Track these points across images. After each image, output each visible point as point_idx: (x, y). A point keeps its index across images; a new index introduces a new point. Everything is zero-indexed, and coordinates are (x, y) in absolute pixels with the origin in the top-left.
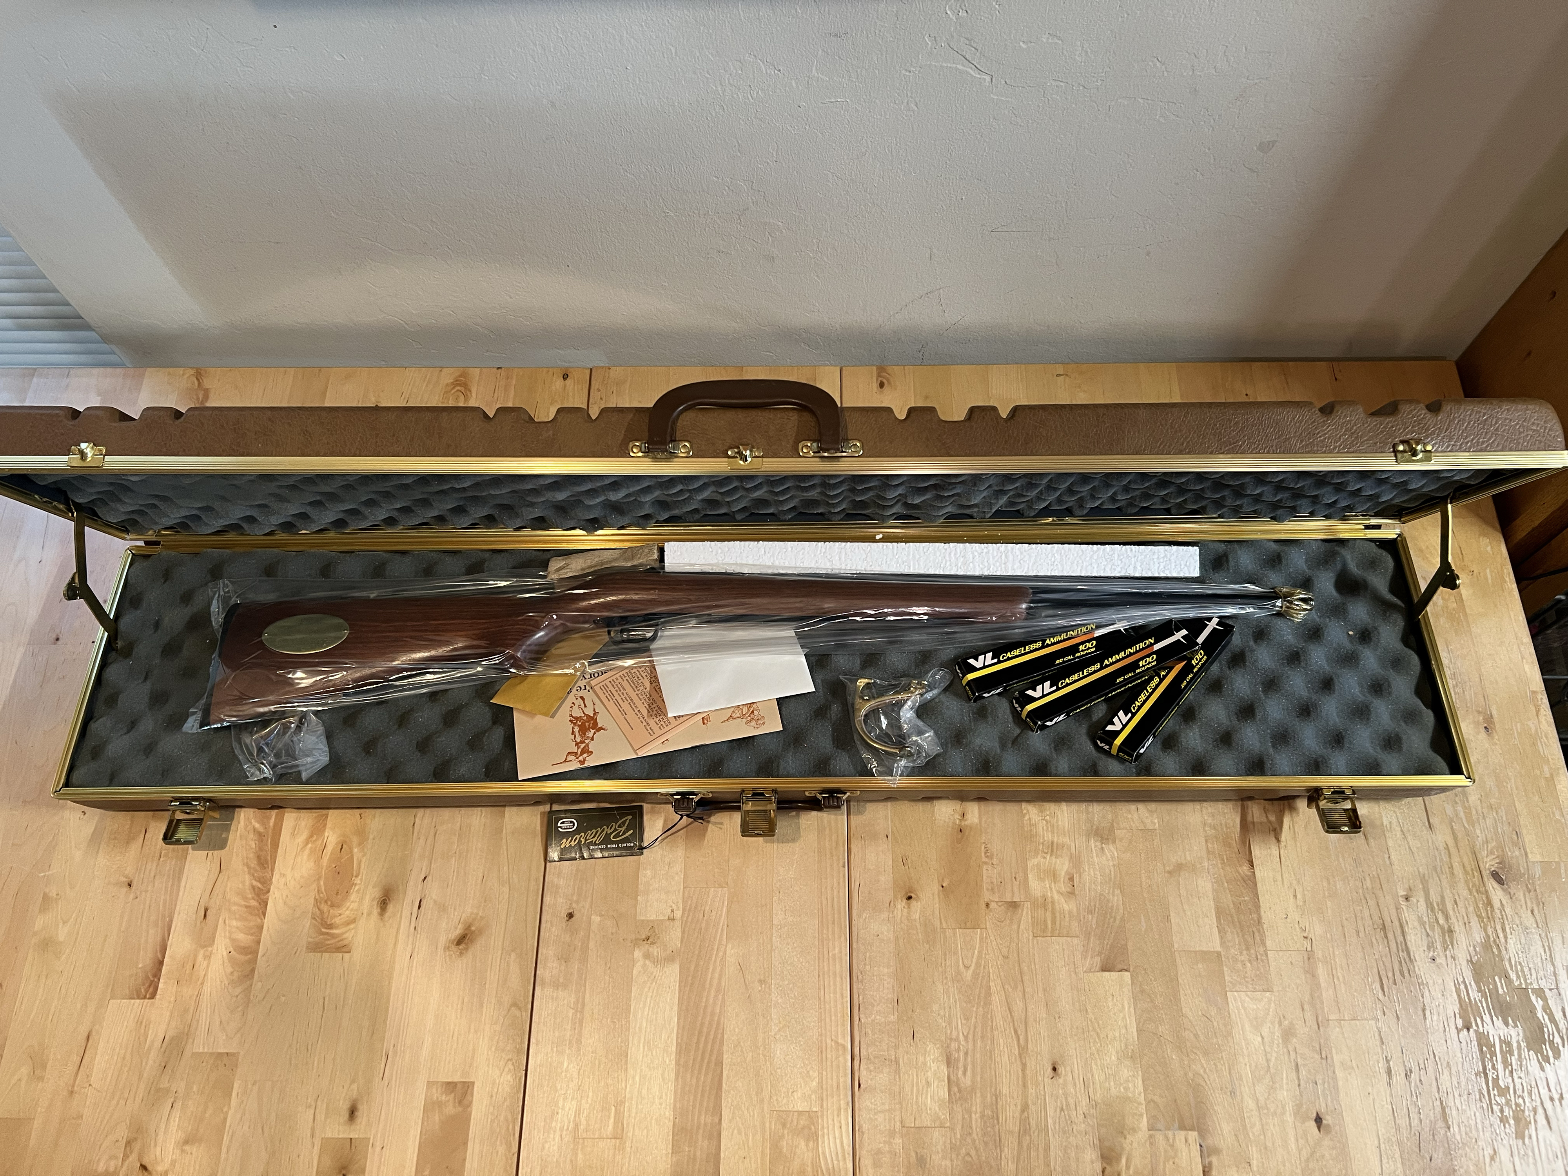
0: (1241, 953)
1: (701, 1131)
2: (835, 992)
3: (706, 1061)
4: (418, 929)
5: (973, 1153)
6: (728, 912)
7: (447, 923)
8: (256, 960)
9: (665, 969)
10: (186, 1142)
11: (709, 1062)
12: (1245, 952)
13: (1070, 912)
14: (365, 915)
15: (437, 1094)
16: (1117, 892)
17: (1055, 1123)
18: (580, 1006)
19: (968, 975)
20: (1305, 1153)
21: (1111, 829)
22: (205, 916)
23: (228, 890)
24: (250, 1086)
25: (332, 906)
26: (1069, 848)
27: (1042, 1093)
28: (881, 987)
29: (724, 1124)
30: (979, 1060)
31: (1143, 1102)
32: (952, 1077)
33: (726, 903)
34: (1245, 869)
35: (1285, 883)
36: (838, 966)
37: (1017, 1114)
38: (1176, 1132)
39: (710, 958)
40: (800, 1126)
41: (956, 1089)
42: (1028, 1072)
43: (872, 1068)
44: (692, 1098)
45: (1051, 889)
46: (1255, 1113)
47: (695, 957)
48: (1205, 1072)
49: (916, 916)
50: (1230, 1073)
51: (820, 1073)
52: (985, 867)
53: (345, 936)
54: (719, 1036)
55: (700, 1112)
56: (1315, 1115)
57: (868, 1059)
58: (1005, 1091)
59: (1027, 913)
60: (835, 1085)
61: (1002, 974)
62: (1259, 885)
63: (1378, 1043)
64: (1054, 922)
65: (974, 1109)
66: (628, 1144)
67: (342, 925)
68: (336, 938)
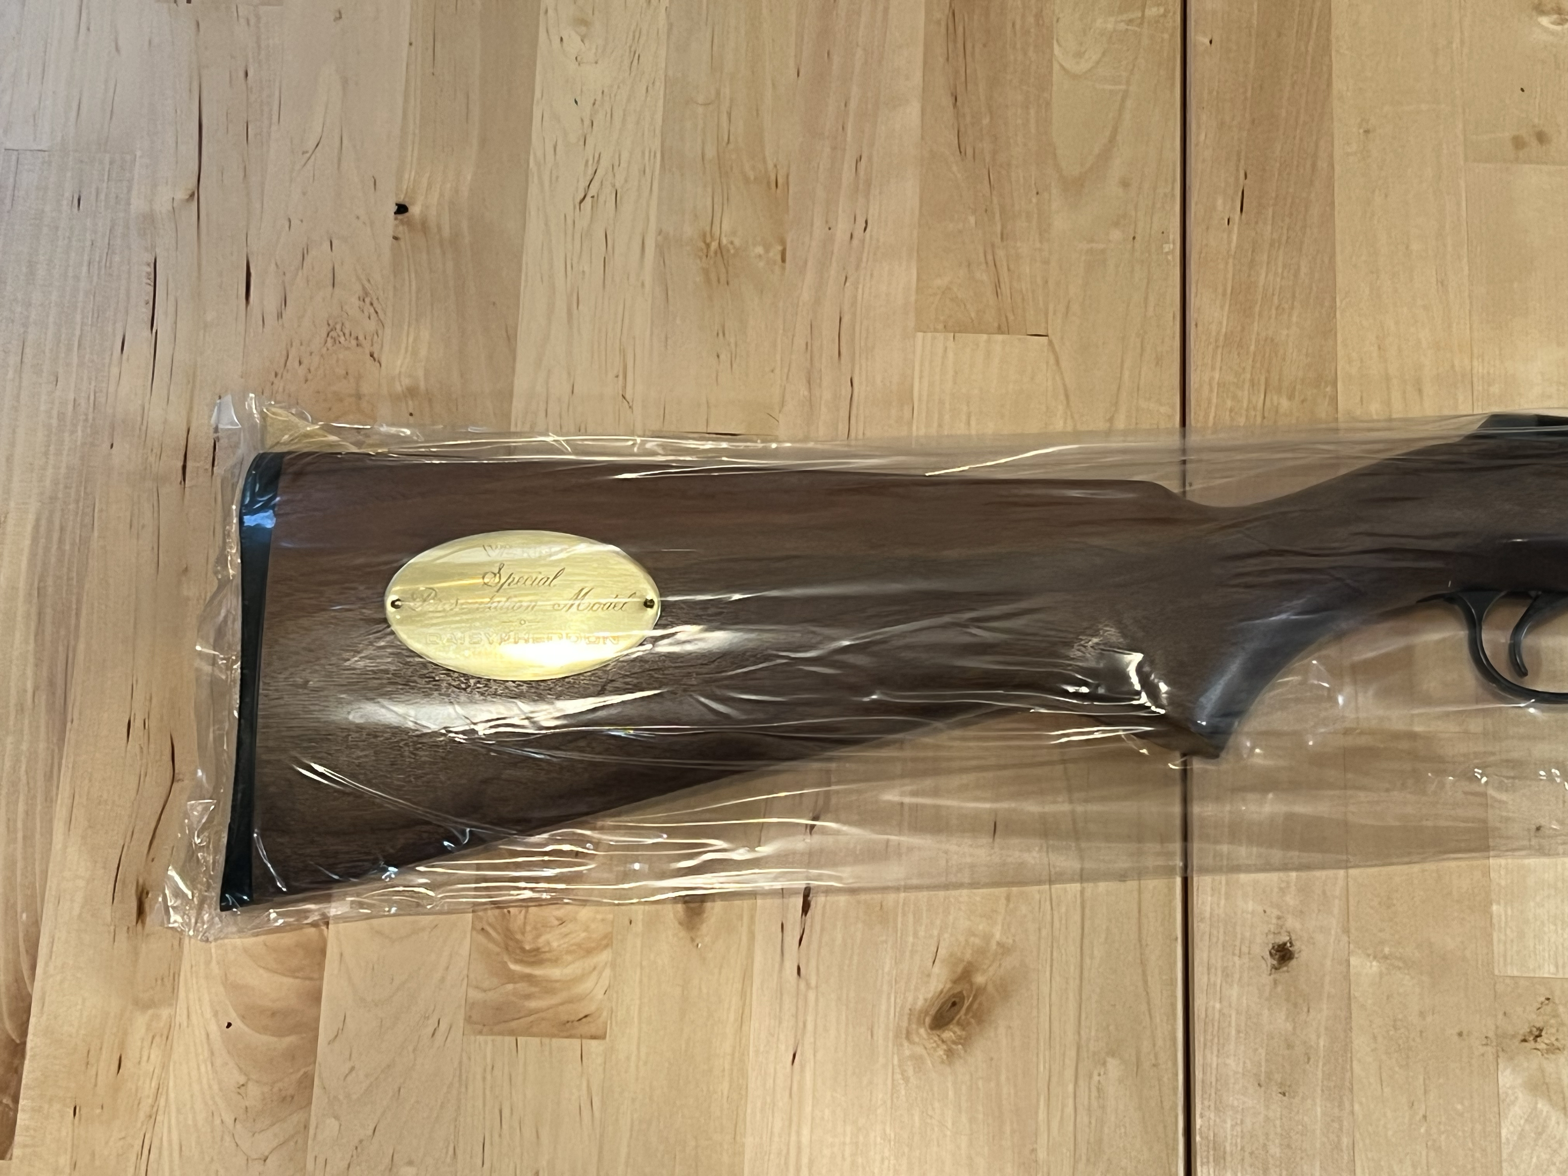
4: (809, 972)
7: (899, 959)
53: (582, 987)
67: (569, 952)
68: (553, 992)
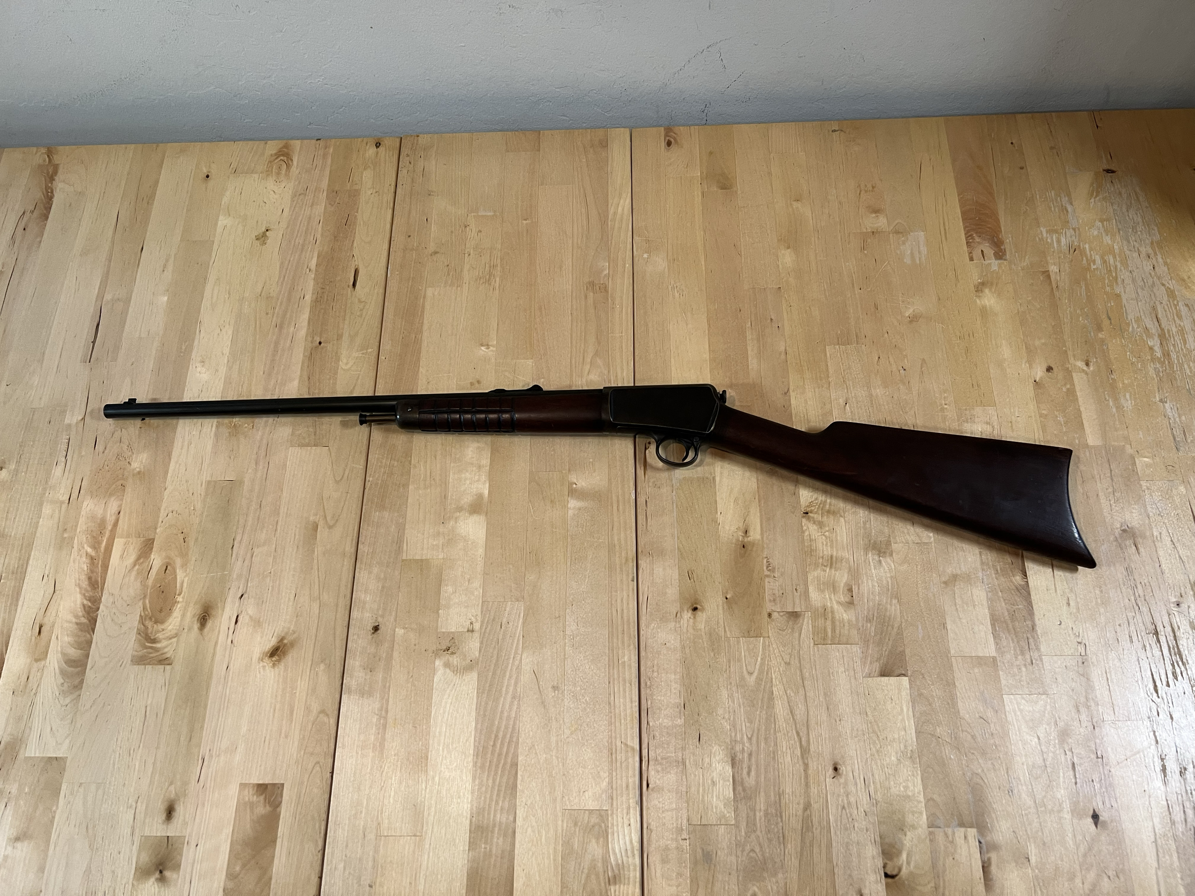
0: (1016, 658)
1: (496, 829)
2: (625, 697)
3: (502, 762)
4: (235, 642)
5: (757, 850)
6: (524, 623)
7: (262, 637)
8: (85, 672)
9: (464, 677)
10: (17, 839)
11: (505, 764)
12: (1020, 657)
13: (849, 621)
14: (186, 630)
15: (249, 795)
16: (895, 601)
17: (836, 821)
18: (383, 713)
19: (751, 680)
20: (1082, 849)
21: (888, 543)
22: (40, 632)
23: (61, 607)
24: (76, 789)
25: (156, 622)
26: (848, 561)
27: (824, 792)
28: (668, 692)
29: (519, 823)
30: (762, 762)
31: (922, 799)
32: (736, 777)
33: (522, 615)
34: (1018, 579)
35: (1058, 592)
36: (627, 673)
37: (800, 813)
38: (956, 830)
39: (507, 667)
40: (591, 824)
41: (741, 788)
42: (810, 772)
43: (660, 769)
44: (488, 796)
45: (830, 599)
46: (1033, 810)
47: (493, 666)
48: (983, 770)
49: (702, 626)
50: (1007, 772)
51: (611, 774)
52: (767, 580)
53: (166, 650)
54: (514, 739)
55: (495, 811)
56: (1091, 812)
57: (656, 760)
58: (788, 790)
59: (808, 623)
60: (624, 785)
61: (784, 680)
62: (1033, 593)
63: (1154, 742)
64: (834, 630)
65: (758, 808)
66: (427, 842)
67: (164, 639)
68: (158, 651)
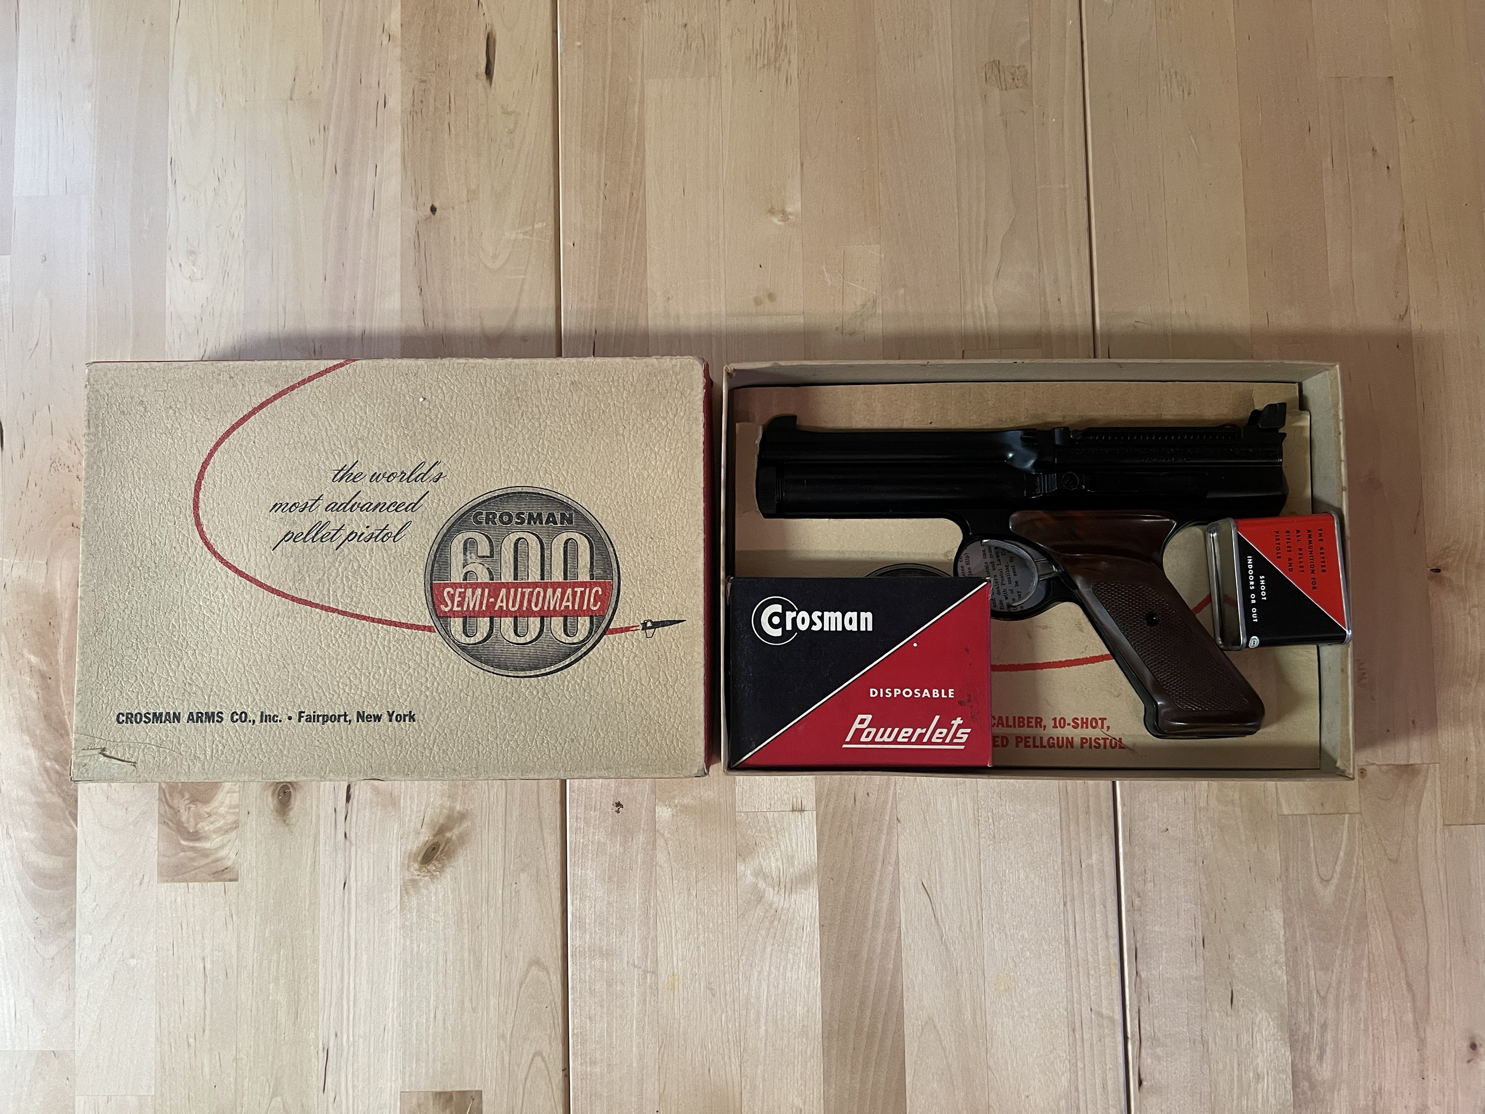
2: (1095, 930)
3: (876, 1048)
7: (402, 826)
8: (72, 896)
9: (794, 897)
11: (880, 1053)
14: (253, 815)
19: (1327, 893)
25: (194, 800)
27: (1452, 1085)
28: (1174, 918)
30: (1345, 1038)
32: (1298, 1065)
36: (1097, 886)
39: (871, 877)
41: (1305, 1085)
42: (1429, 1054)
43: (1161, 1054)
47: (846, 875)
51: (1074, 1065)
53: (223, 853)
54: (896, 1009)
57: (1154, 1039)
58: (1389, 1085)
59: (1434, 783)
60: (1099, 1085)
61: (1388, 891)
64: (1480, 797)
68: (207, 856)
